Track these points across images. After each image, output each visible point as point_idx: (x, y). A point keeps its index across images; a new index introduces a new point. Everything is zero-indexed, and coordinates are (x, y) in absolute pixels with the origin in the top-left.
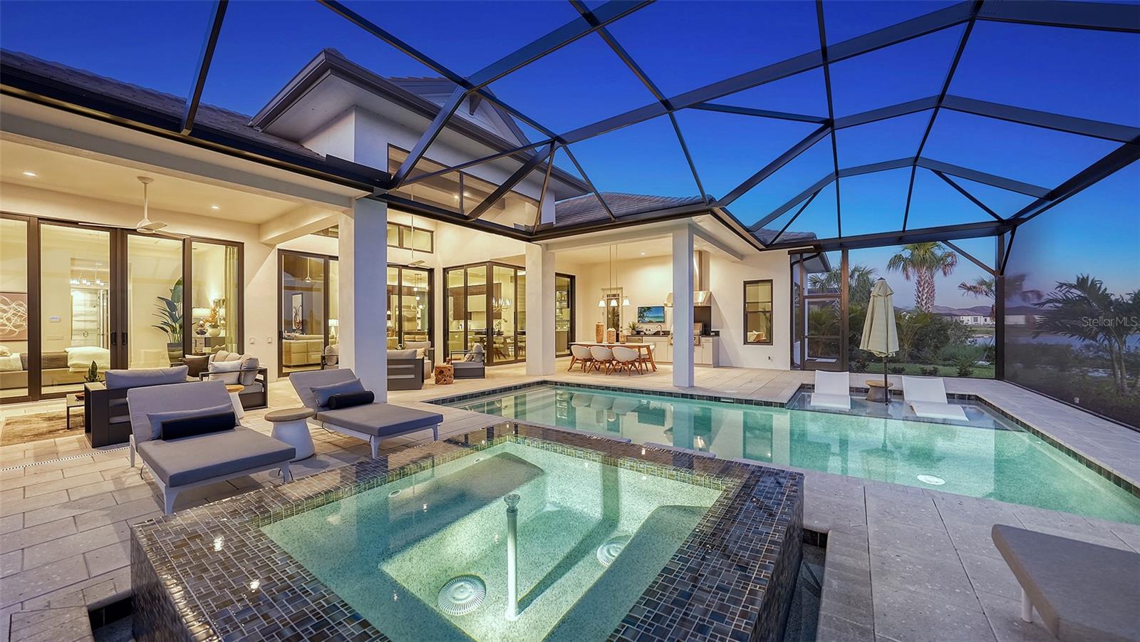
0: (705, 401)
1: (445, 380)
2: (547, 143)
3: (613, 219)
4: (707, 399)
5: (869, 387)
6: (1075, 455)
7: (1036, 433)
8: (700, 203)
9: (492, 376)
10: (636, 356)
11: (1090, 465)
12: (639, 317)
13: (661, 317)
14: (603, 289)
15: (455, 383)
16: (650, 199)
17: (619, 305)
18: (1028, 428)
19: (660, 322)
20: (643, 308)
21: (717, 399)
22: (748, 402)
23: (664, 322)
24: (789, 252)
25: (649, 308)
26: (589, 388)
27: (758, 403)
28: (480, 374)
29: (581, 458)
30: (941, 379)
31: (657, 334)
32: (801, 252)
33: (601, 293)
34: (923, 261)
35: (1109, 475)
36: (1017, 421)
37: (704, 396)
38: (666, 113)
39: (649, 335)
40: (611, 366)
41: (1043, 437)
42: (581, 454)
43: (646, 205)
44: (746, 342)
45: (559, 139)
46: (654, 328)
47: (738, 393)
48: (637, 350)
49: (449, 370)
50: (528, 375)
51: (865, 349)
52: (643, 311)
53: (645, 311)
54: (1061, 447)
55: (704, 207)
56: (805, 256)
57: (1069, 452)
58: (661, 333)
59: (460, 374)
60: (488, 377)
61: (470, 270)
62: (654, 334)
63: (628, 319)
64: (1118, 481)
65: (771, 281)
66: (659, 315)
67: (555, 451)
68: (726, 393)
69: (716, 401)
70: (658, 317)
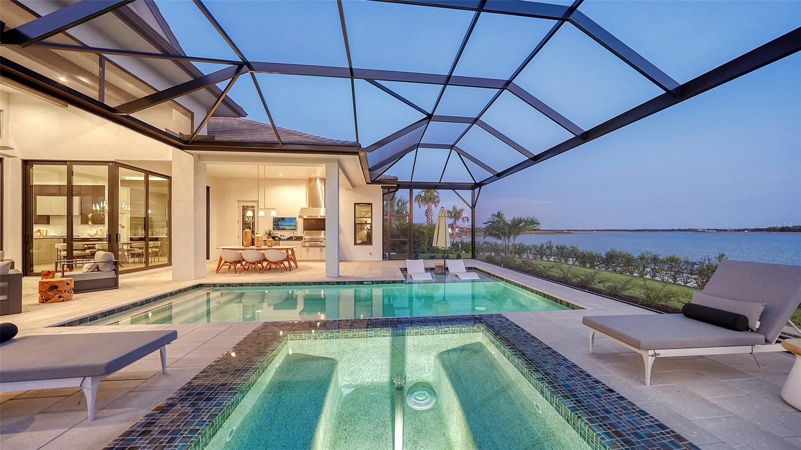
0: (354, 285)
1: (60, 297)
2: (235, 64)
3: (280, 144)
4: (355, 284)
5: (435, 267)
6: (526, 288)
7: (507, 281)
8: (353, 146)
9: (127, 286)
10: (285, 256)
11: (532, 291)
12: (274, 225)
13: (294, 225)
14: (239, 201)
15: (77, 299)
16: (300, 134)
17: (254, 215)
18: (502, 279)
19: (292, 229)
20: (278, 218)
21: (362, 283)
22: (383, 282)
23: (296, 229)
24: (382, 186)
25: (283, 219)
26: (252, 286)
27: (388, 282)
28: (113, 284)
29: (372, 337)
30: (462, 260)
31: (290, 239)
32: (389, 188)
33: (237, 204)
34: (430, 199)
35: (540, 294)
36: (497, 277)
37: (353, 282)
38: (349, 78)
39: (284, 240)
40: (262, 265)
41: (511, 282)
42: (372, 333)
43: (297, 139)
44: (355, 244)
45: (249, 65)
46: (287, 234)
47: (373, 277)
48: (285, 251)
49: (67, 284)
50: (175, 280)
51: (435, 246)
52: (278, 223)
53: (279, 220)
54: (519, 285)
55: (355, 150)
56: (391, 190)
57: (523, 287)
58: (294, 238)
59: (83, 287)
60: (122, 288)
61: (76, 168)
62: (288, 239)
63: (263, 227)
64: (544, 295)
65: (371, 204)
66: (292, 224)
67: (347, 337)
68: (366, 278)
69: (361, 284)
70: (291, 225)
